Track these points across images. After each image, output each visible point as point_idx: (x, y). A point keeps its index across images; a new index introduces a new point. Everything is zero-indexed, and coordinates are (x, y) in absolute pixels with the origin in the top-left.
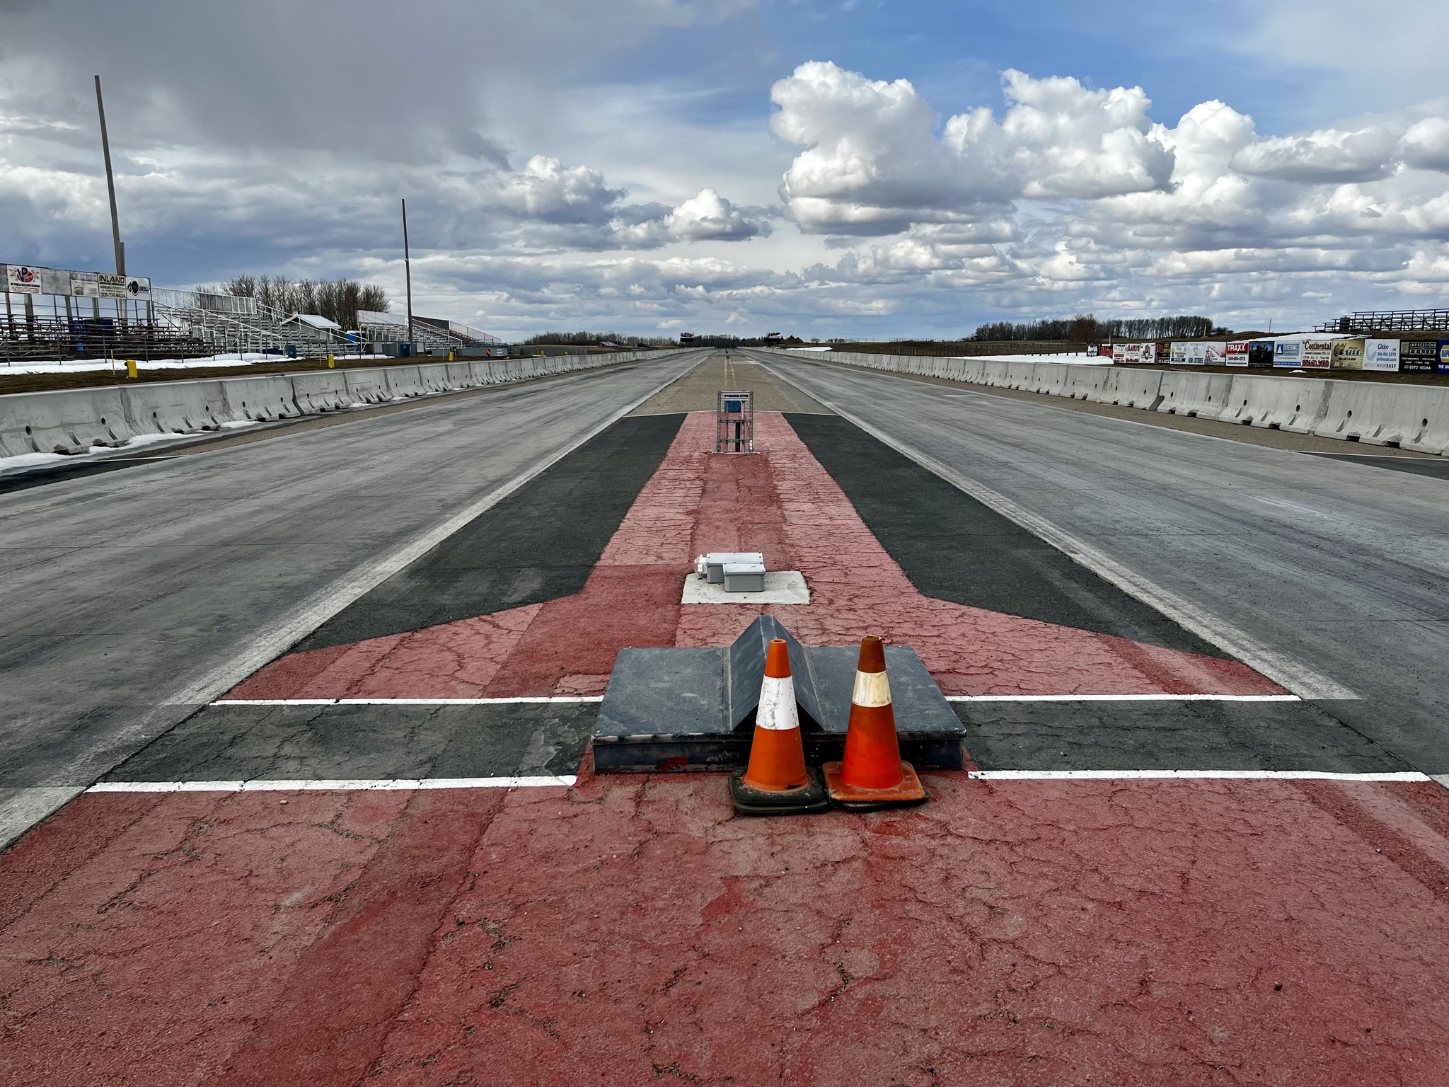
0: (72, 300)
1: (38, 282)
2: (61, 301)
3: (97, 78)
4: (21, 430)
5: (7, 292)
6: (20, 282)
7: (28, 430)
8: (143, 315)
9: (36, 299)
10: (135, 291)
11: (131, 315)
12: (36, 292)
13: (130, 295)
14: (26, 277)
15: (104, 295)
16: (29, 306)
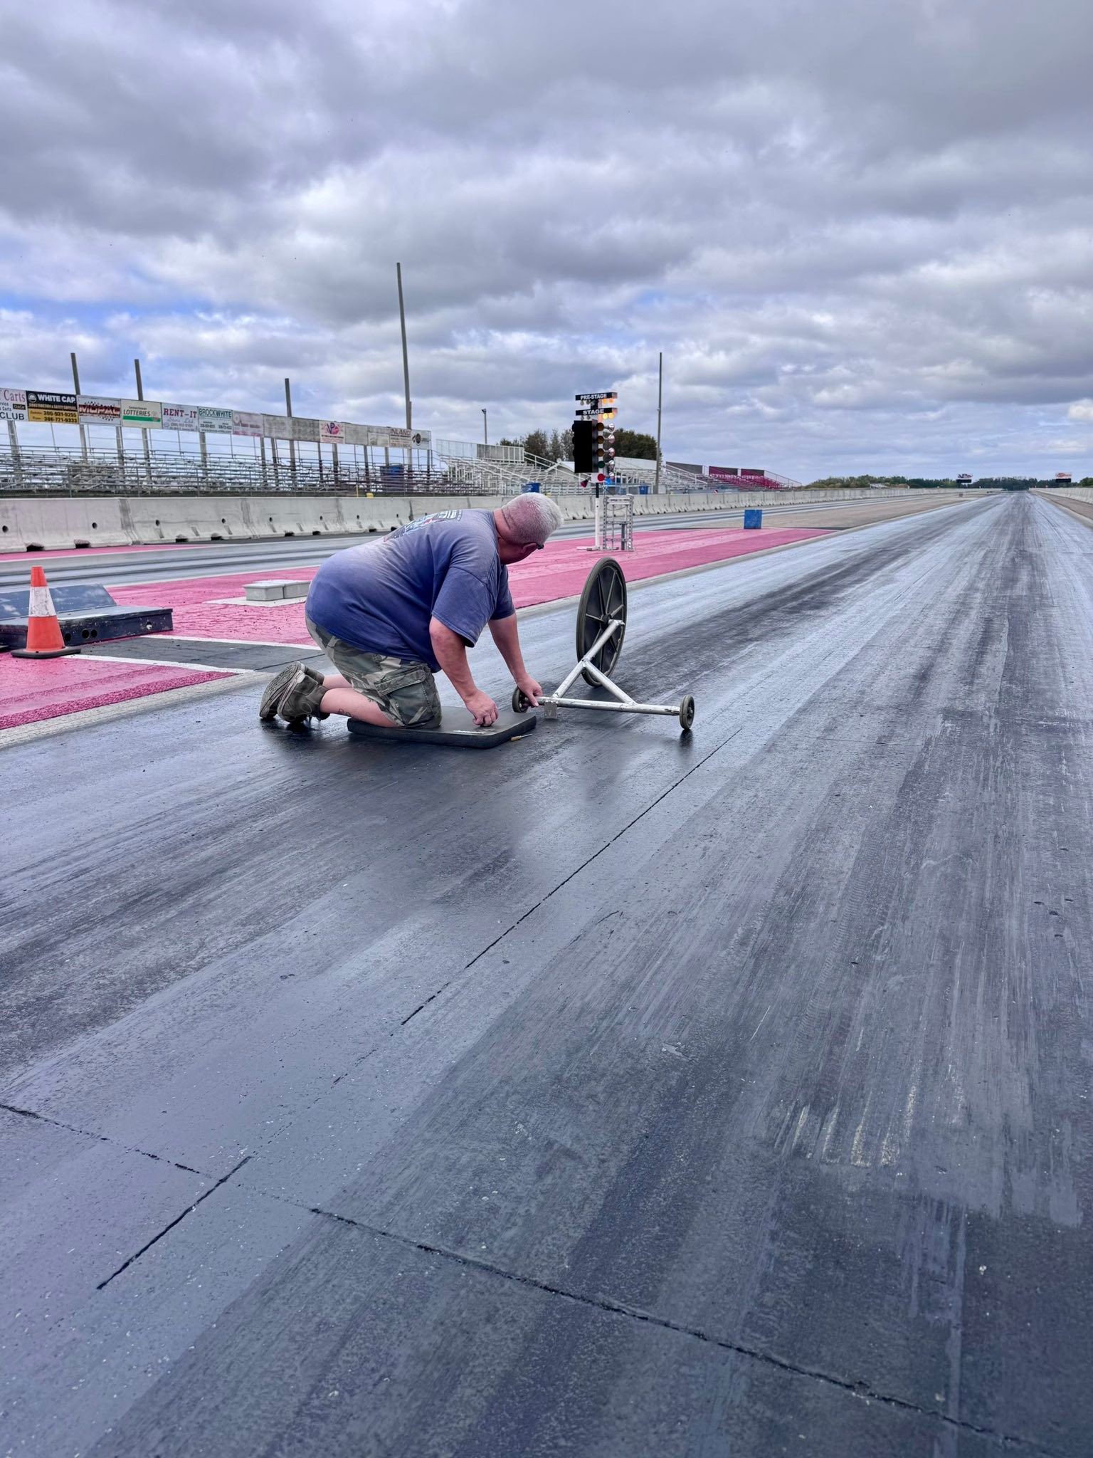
0: (369, 448)
1: (342, 434)
2: (360, 449)
3: (398, 264)
4: (152, 522)
5: (319, 442)
6: (328, 434)
7: (157, 523)
8: (424, 462)
9: (341, 448)
10: (418, 442)
11: (415, 462)
12: (341, 442)
13: (414, 444)
14: (333, 430)
15: (394, 445)
16: (335, 454)
